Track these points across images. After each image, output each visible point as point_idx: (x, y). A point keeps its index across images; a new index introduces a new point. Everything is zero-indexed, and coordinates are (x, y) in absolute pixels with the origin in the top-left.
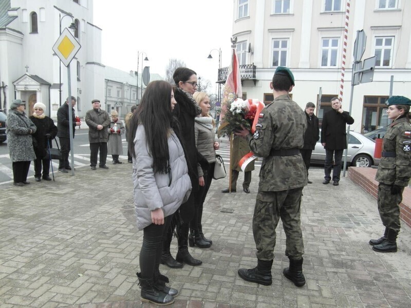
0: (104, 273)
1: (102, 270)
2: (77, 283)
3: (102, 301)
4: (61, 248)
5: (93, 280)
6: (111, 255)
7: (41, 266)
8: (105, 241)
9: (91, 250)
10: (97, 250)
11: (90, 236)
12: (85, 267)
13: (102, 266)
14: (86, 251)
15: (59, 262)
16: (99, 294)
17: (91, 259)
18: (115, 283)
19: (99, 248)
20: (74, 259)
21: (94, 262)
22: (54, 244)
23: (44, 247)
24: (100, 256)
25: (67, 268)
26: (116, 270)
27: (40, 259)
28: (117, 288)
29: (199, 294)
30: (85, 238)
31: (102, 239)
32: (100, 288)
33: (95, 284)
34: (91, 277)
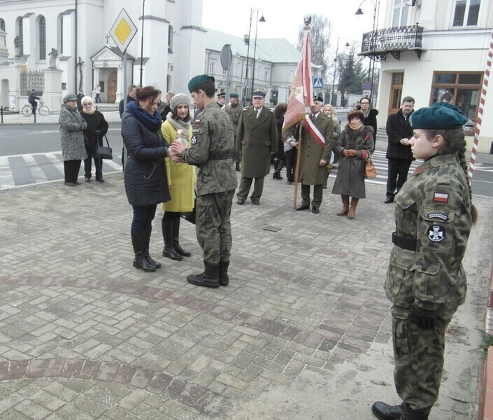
0: (108, 263)
1: (108, 260)
2: (83, 265)
3: (95, 278)
4: (82, 240)
5: (96, 265)
6: (121, 251)
7: (61, 251)
8: (122, 240)
9: (107, 245)
10: (112, 246)
11: (111, 235)
12: (94, 256)
13: (110, 257)
14: (101, 246)
15: (76, 250)
16: (96, 274)
17: (103, 251)
18: (111, 270)
19: (115, 245)
20: (89, 250)
21: (104, 254)
22: (77, 237)
23: (68, 238)
24: (111, 251)
25: (80, 255)
26: (117, 262)
27: (62, 246)
28: (111, 273)
29: (175, 287)
30: (105, 236)
31: (121, 238)
32: (98, 271)
33: (96, 268)
34: (95, 263)
